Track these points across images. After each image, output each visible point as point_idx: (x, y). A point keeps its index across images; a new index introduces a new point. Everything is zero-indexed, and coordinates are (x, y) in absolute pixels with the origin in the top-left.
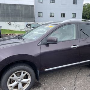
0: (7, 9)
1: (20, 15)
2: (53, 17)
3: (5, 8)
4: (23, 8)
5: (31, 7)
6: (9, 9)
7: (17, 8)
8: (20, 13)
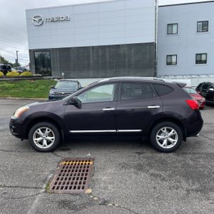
0: (104, 55)
1: (127, 64)
2: (205, 62)
3: (100, 54)
4: (133, 51)
5: (147, 47)
6: (107, 54)
7: (122, 51)
8: (127, 60)
